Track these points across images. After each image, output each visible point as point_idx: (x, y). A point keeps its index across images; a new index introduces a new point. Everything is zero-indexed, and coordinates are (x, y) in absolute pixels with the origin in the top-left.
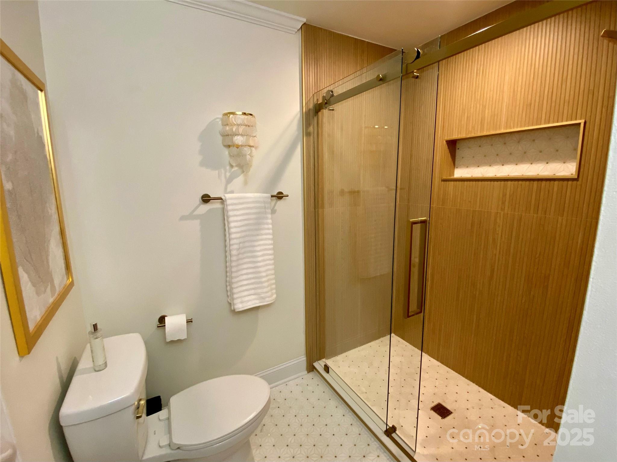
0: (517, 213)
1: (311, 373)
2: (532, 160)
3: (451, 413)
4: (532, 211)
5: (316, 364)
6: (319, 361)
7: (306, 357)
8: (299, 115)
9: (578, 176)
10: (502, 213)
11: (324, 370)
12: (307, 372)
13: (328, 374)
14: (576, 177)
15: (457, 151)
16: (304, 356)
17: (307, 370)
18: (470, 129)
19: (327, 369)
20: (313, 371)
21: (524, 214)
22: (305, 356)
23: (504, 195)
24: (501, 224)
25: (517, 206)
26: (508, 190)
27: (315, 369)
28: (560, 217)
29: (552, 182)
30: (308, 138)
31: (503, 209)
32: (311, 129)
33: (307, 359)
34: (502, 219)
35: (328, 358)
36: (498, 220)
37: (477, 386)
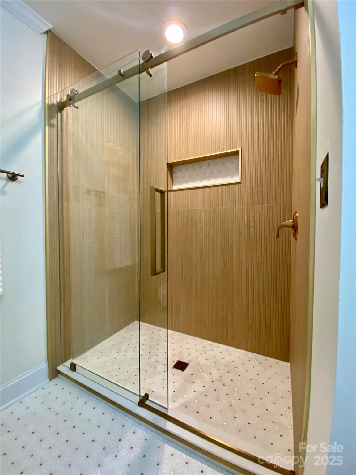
0: (212, 208)
1: (54, 379)
2: (216, 177)
3: (188, 364)
4: (220, 206)
5: (61, 368)
6: (64, 364)
7: (47, 364)
8: (41, 104)
9: (241, 181)
10: (204, 209)
11: (70, 370)
12: (49, 380)
13: (75, 372)
14: (240, 181)
15: (173, 173)
16: (45, 363)
17: (49, 378)
18: (181, 156)
19: (73, 367)
20: (56, 376)
21: (216, 208)
22: (47, 362)
23: (204, 197)
24: (204, 216)
25: (212, 203)
26: (206, 194)
27: (60, 374)
28: (234, 207)
29: (229, 186)
30: (51, 129)
31: (204, 207)
32: (54, 121)
33: (49, 365)
34: (204, 213)
35: (75, 357)
36: (202, 214)
37: (200, 339)
